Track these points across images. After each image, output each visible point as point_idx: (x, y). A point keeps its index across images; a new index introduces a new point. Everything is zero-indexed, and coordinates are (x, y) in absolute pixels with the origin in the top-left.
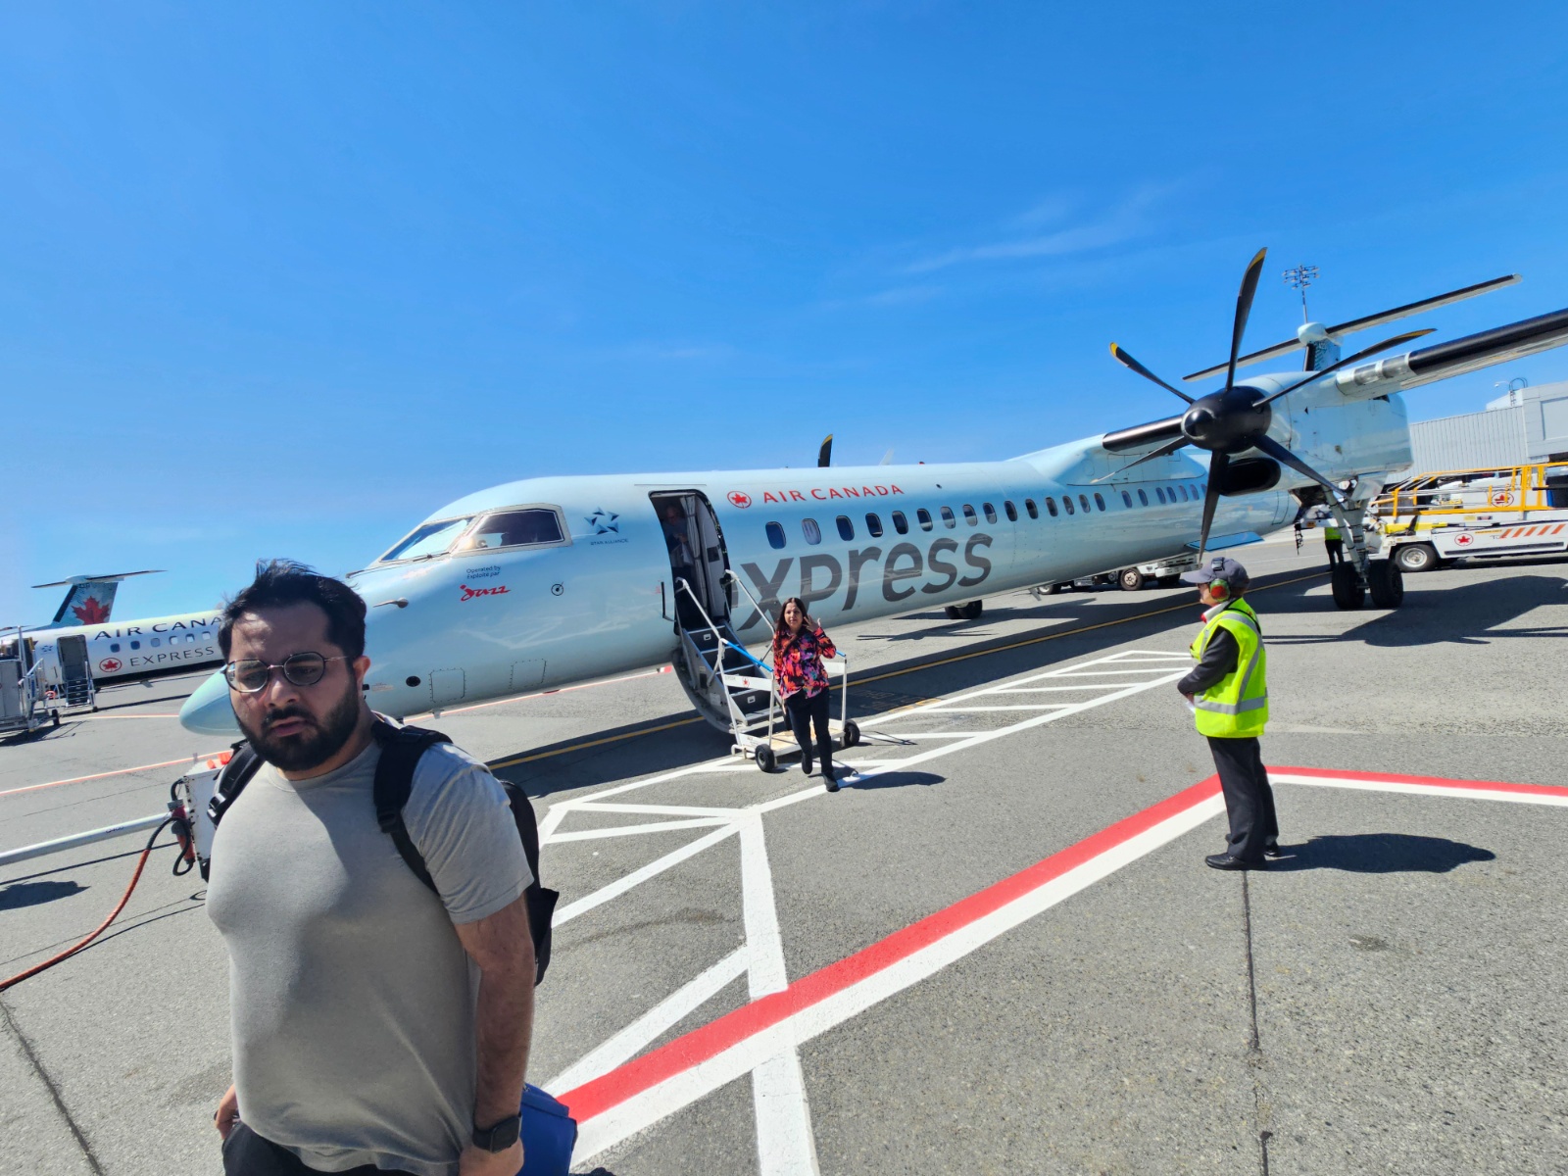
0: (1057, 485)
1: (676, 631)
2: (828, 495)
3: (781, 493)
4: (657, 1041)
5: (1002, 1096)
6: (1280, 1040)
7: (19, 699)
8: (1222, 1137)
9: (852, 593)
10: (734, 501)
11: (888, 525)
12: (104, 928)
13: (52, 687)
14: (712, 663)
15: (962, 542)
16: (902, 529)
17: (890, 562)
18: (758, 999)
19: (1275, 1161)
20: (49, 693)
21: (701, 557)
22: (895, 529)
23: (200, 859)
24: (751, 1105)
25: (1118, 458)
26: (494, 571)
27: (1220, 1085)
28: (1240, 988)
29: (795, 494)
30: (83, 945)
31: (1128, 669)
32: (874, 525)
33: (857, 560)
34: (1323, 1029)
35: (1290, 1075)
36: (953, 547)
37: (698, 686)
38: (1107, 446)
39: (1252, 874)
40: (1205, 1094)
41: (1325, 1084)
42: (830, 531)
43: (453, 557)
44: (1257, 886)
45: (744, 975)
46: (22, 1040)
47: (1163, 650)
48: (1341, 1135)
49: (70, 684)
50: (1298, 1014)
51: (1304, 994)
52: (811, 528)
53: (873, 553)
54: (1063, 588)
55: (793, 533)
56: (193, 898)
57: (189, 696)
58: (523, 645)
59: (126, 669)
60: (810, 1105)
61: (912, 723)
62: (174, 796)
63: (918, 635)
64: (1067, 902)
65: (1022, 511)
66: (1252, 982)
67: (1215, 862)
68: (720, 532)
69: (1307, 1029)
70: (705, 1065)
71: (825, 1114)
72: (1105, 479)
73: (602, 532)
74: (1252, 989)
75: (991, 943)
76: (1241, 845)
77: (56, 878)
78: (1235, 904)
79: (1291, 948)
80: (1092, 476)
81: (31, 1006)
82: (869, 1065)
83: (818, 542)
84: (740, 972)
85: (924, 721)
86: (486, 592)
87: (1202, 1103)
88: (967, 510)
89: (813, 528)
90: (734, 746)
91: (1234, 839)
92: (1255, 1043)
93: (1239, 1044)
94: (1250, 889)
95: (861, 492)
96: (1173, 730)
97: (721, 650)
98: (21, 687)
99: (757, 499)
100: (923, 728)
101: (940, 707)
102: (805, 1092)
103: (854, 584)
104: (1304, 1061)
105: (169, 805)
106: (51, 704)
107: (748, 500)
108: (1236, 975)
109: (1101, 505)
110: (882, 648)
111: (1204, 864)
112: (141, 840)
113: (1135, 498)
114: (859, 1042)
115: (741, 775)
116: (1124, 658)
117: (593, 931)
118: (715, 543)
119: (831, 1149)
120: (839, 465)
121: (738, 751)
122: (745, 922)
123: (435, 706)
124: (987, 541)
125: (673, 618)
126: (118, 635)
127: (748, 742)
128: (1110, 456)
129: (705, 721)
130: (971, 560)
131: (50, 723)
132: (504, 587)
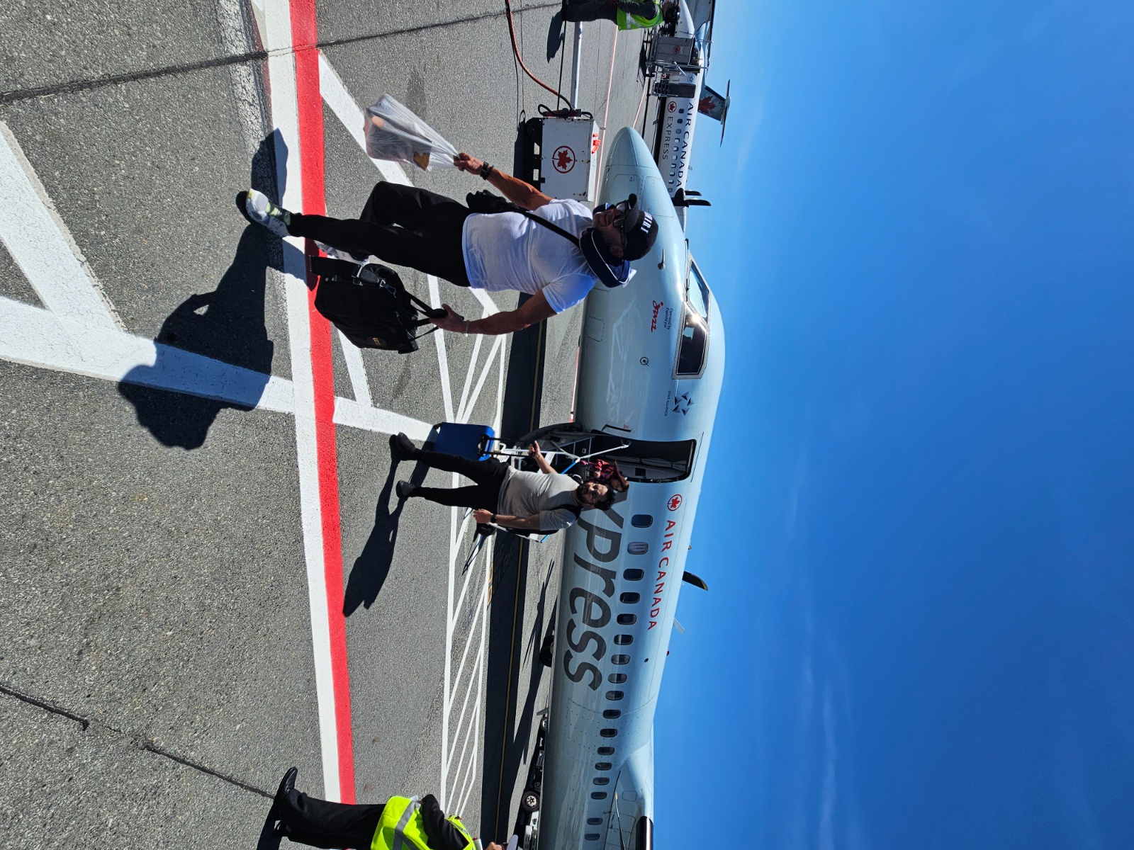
0: (622, 762)
1: (595, 431)
2: (661, 570)
3: (672, 534)
5: (202, 538)
6: (143, 768)
7: (666, 61)
8: (100, 689)
9: (586, 565)
10: (674, 498)
11: (628, 609)
12: (522, 66)
13: (668, 77)
14: (565, 449)
15: (599, 665)
16: (623, 619)
17: (601, 602)
18: (335, 401)
19: (66, 724)
20: (665, 75)
21: (641, 463)
22: (623, 613)
23: (544, 119)
25: (629, 826)
26: (667, 325)
27: (134, 705)
28: (193, 753)
29: (669, 545)
30: (517, 55)
31: (462, 768)
32: (629, 598)
33: (608, 576)
34: (135, 809)
35: (116, 765)
36: (598, 655)
37: (553, 435)
38: (644, 819)
39: (270, 803)
40: (133, 690)
41: (98, 791)
42: (635, 562)
43: (683, 303)
44: (260, 803)
45: (353, 398)
46: (478, 18)
47: (467, 806)
48: (58, 787)
49: (667, 86)
50: (155, 793)
51: (167, 804)
52: (640, 549)
53: (610, 590)
54: (542, 739)
55: (641, 534)
56: (523, 111)
57: (643, 137)
58: (615, 331)
59: (668, 114)
61: (478, 578)
62: (584, 113)
63: (541, 607)
64: (310, 641)
65: (609, 724)
66: (192, 765)
67: (291, 775)
68: (655, 481)
69: (141, 795)
70: (308, 354)
72: (615, 807)
73: (676, 400)
74: (188, 764)
76: (294, 802)
77: (559, 53)
78: (255, 779)
79: (204, 811)
80: (622, 796)
81: (493, 26)
82: (262, 455)
83: (629, 551)
84: (356, 396)
85: (477, 587)
86: (655, 316)
87: (129, 684)
88: (622, 677)
89: (639, 550)
90: (505, 446)
91: (302, 797)
92: (150, 748)
93: (155, 735)
94: (259, 796)
95: (657, 596)
96: (403, 785)
97: (573, 456)
98: (673, 62)
99: (672, 516)
100: (472, 583)
101: (483, 603)
102: (264, 409)
103: (592, 568)
104: (121, 781)
105: (580, 110)
106: (659, 75)
107: (673, 509)
108: (203, 754)
109: (596, 796)
110: (540, 576)
111: (293, 765)
112: (566, 92)
113: (594, 829)
114: (279, 455)
116: (471, 768)
118: (648, 477)
120: (682, 586)
122: (387, 411)
124: (594, 685)
125: (604, 432)
126: (689, 114)
128: (633, 820)
129: (529, 431)
130: (584, 667)
131: (647, 72)
132: (655, 328)
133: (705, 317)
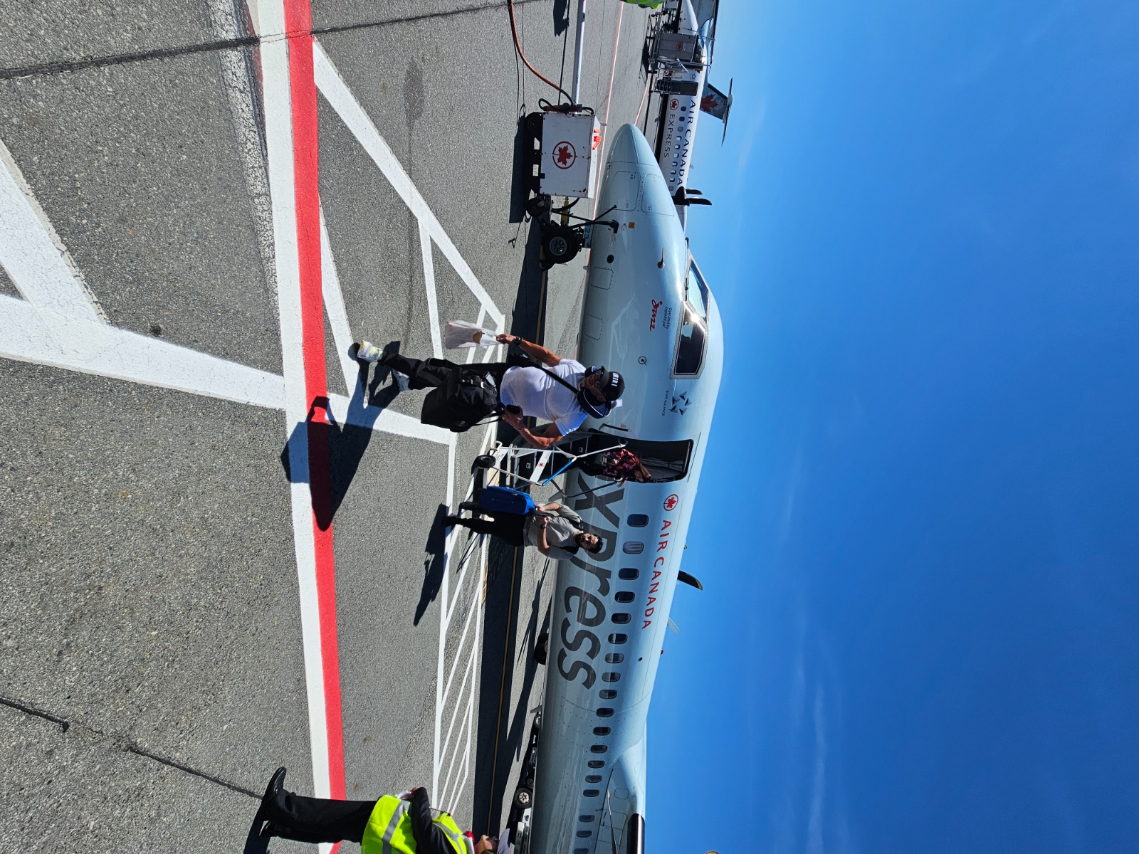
0: (615, 760)
2: (656, 569)
3: (668, 534)
4: (329, 325)
5: (188, 536)
6: (127, 770)
7: (668, 57)
8: (81, 690)
9: (581, 564)
10: (670, 498)
11: (622, 608)
12: (523, 59)
13: (670, 74)
15: (593, 663)
16: (617, 618)
17: (595, 601)
18: (328, 397)
19: (44, 726)
20: (668, 72)
22: (618, 612)
23: (544, 113)
24: (262, 368)
25: (621, 823)
26: (666, 324)
27: (117, 706)
28: (178, 754)
29: (664, 545)
30: (518, 48)
31: (454, 766)
32: (624, 597)
33: (603, 575)
34: (118, 811)
35: (98, 767)
36: (592, 654)
38: (636, 816)
39: (258, 803)
40: (116, 691)
41: (78, 794)
42: (630, 562)
43: (682, 302)
44: (247, 804)
46: (479, 9)
47: (459, 803)
48: (36, 790)
49: (670, 83)
50: (139, 795)
51: (151, 806)
52: (636, 548)
53: (605, 589)
54: (535, 736)
55: (635, 534)
56: (524, 105)
57: (644, 134)
58: (613, 330)
59: (670, 111)
60: (244, 405)
61: (473, 576)
62: (585, 108)
63: (536, 605)
64: (300, 641)
65: (602, 722)
66: (178, 767)
67: (280, 775)
69: (124, 797)
70: (300, 350)
71: (234, 412)
72: (608, 805)
73: (674, 400)
74: (173, 765)
75: (295, 571)
76: (282, 803)
78: (242, 780)
79: (189, 812)
80: (614, 794)
81: (495, 17)
82: (252, 452)
83: (625, 550)
84: (349, 392)
85: (472, 584)
86: (654, 316)
87: (112, 685)
88: (616, 676)
89: (635, 550)
90: (501, 444)
91: (290, 798)
92: (135, 749)
93: (139, 736)
94: (247, 797)
95: (652, 595)
96: (395, 784)
97: (569, 455)
98: (675, 59)
99: (668, 516)
100: (466, 581)
101: (477, 601)
102: (254, 405)
103: (587, 567)
104: (103, 783)
105: (581, 105)
106: (662, 72)
107: (669, 508)
108: (189, 755)
109: (589, 793)
110: (535, 574)
111: (282, 765)
112: (567, 87)
113: (586, 826)
115: (481, 441)
116: (464, 766)
117: (415, 313)
119: (209, 407)
120: (677, 586)
121: (497, 445)
122: (381, 409)
123: (592, 268)
124: (588, 684)
125: (601, 430)
126: (691, 112)
127: (500, 454)
128: (625, 817)
130: (578, 665)
131: (650, 69)
132: (654, 327)
133: (704, 316)
